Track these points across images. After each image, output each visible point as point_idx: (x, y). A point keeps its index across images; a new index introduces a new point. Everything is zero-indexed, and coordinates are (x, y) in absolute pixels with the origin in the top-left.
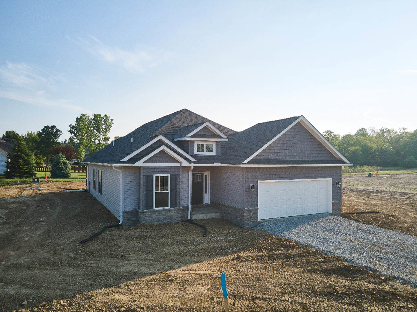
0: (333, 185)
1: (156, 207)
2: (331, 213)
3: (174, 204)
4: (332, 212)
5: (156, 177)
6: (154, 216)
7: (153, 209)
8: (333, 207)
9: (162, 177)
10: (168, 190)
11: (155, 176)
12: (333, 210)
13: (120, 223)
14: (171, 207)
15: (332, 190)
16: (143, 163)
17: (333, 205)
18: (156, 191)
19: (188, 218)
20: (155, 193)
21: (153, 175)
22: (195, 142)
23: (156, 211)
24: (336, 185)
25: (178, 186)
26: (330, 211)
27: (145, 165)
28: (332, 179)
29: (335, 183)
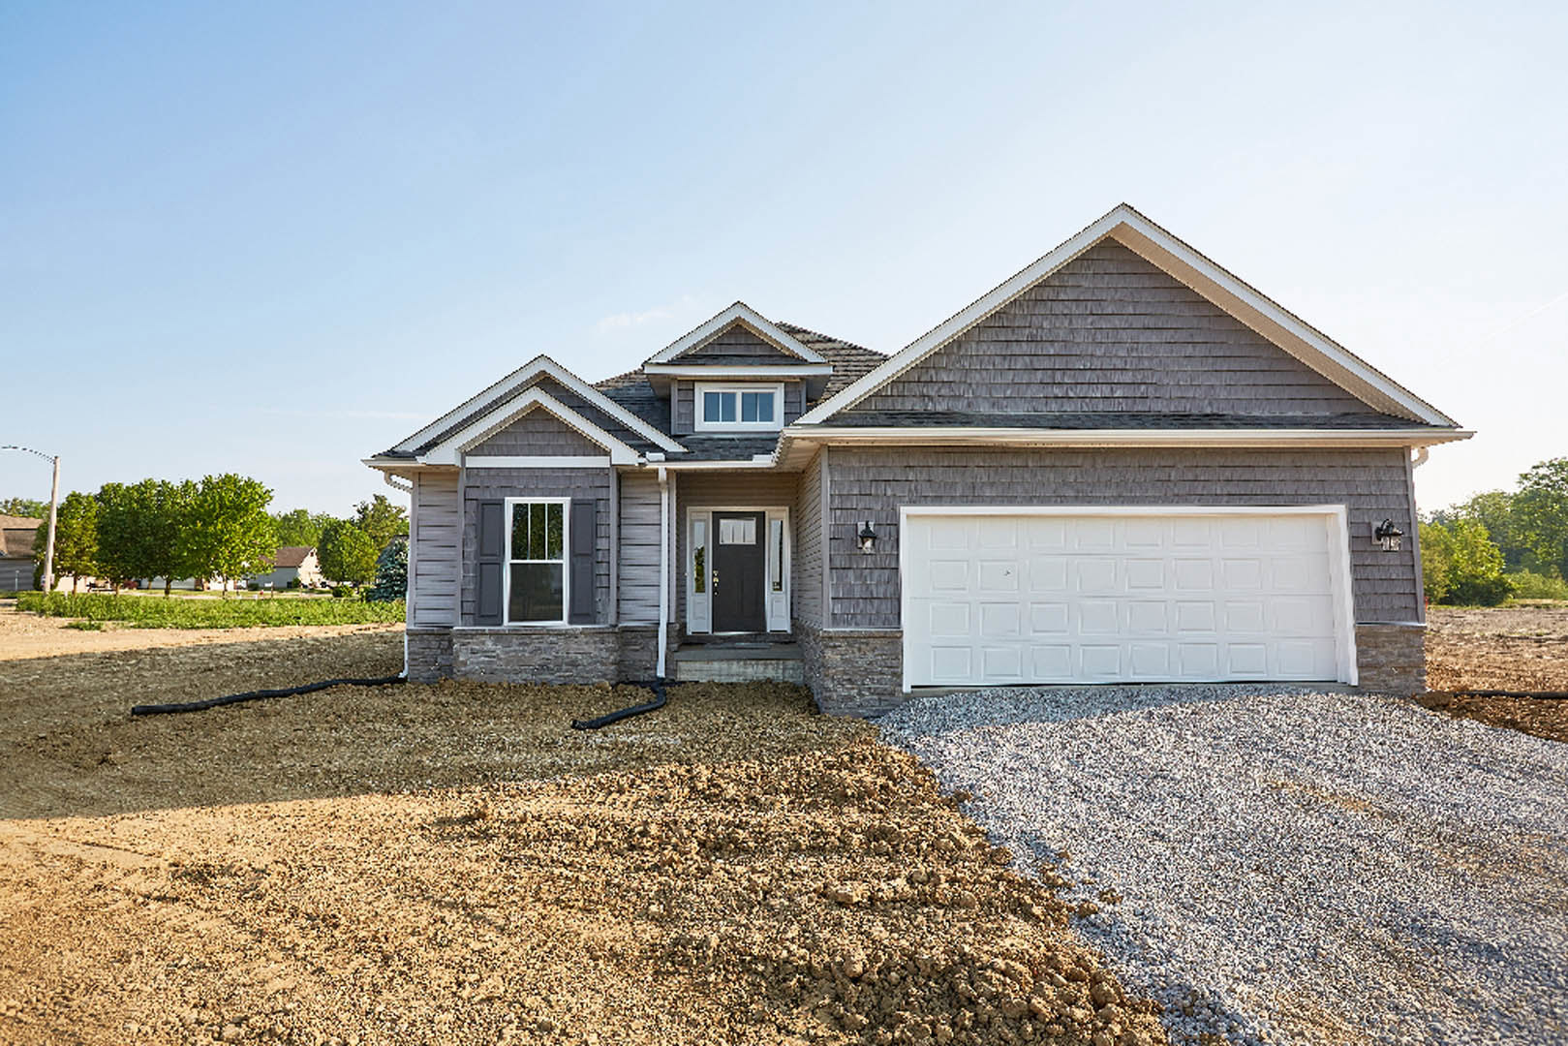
0: (1354, 539)
1: (512, 619)
2: (1355, 682)
3: (584, 610)
4: (1361, 678)
5: (517, 506)
6: (503, 651)
7: (500, 623)
8: (1360, 653)
9: (538, 508)
10: (561, 558)
11: (510, 502)
12: (1361, 667)
13: (402, 675)
14: (571, 621)
15: (1355, 567)
16: (465, 454)
17: (1365, 640)
18: (513, 558)
19: (656, 673)
20: (511, 564)
21: (504, 500)
22: (696, 384)
23: (515, 632)
24: (1375, 542)
25: (602, 544)
26: (1347, 674)
27: (473, 462)
28: (1351, 511)
29: (1371, 531)
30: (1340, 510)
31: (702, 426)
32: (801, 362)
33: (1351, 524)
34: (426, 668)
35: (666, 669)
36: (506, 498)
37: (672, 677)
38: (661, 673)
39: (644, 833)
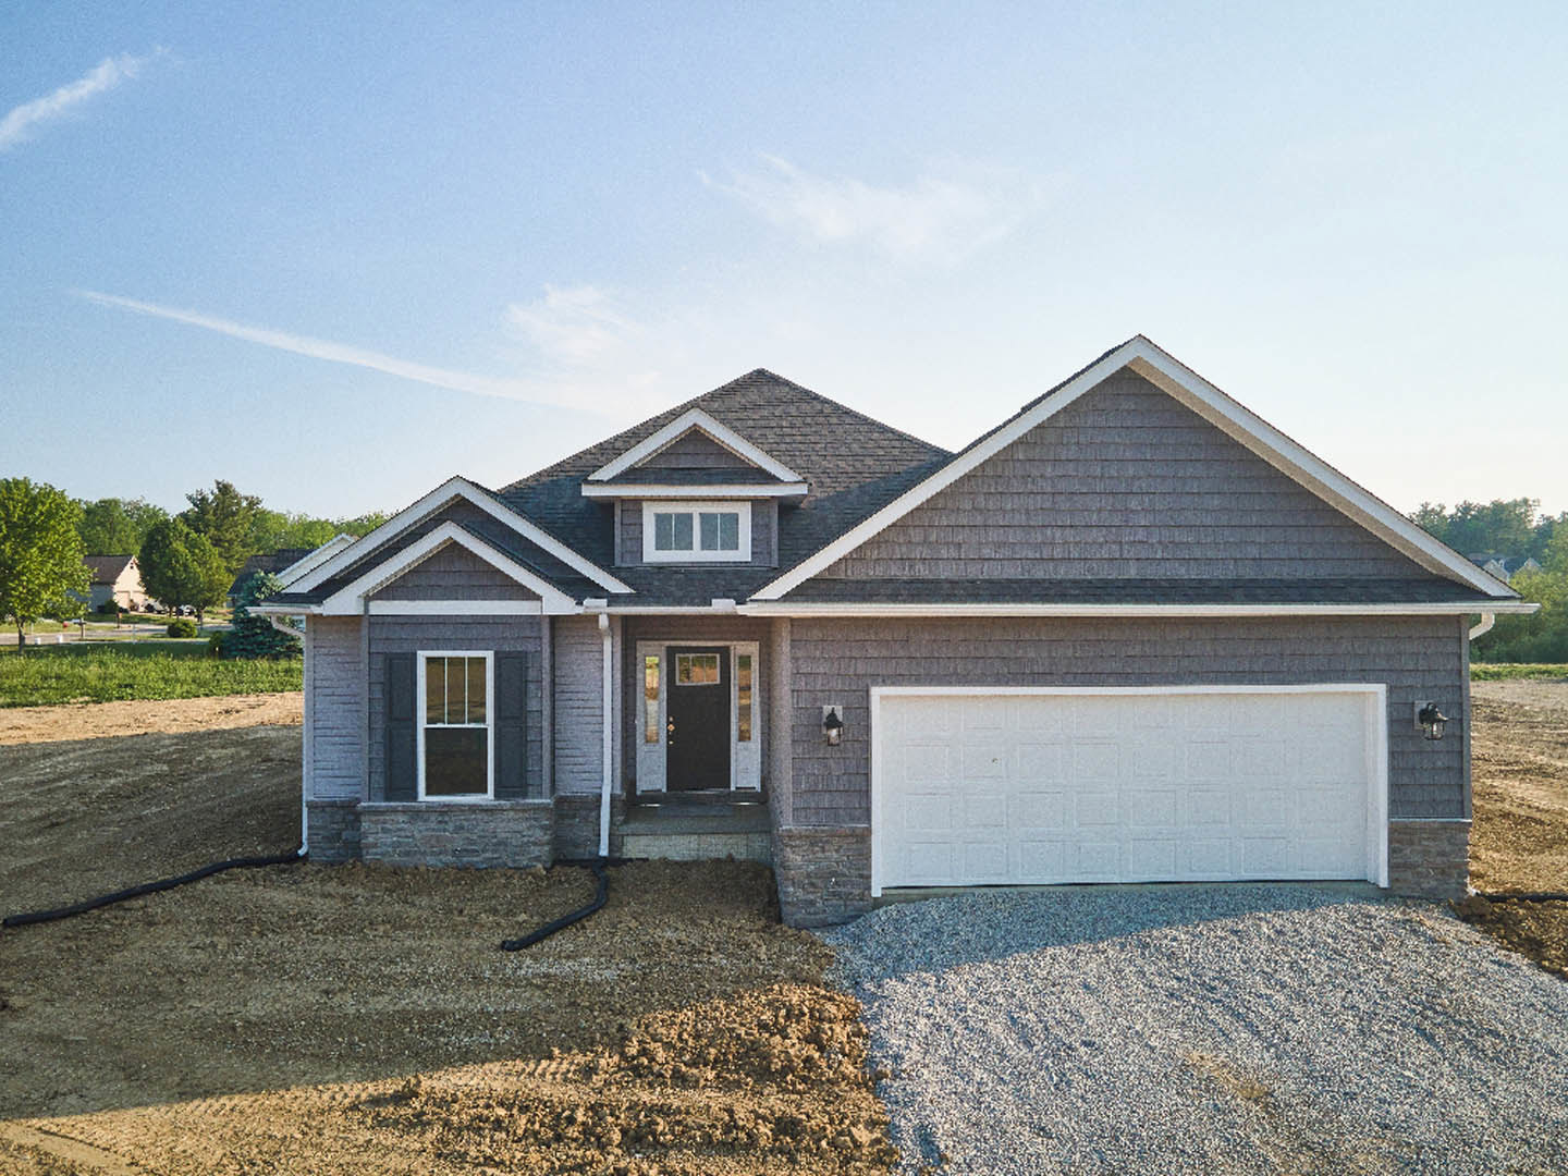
0: (1392, 722)
1: (428, 793)
2: (1384, 883)
3: (513, 783)
4: (1391, 880)
5: (431, 660)
6: (419, 830)
7: (414, 797)
8: (1392, 851)
9: (456, 663)
10: (484, 721)
11: (422, 655)
12: (1392, 867)
13: (301, 852)
14: (497, 795)
15: (1392, 754)
16: (368, 599)
17: (1399, 837)
18: (428, 723)
19: (598, 852)
20: (427, 729)
21: (415, 654)
22: (644, 504)
23: (431, 808)
24: (1418, 725)
25: (533, 705)
26: (1377, 876)
27: (380, 608)
28: (1390, 691)
29: (1413, 714)
30: (1380, 689)
31: (652, 555)
32: (771, 479)
33: (1390, 705)
34: (328, 845)
35: (610, 844)
36: (419, 652)
37: (618, 855)
38: (604, 852)
39: (571, 1121)
